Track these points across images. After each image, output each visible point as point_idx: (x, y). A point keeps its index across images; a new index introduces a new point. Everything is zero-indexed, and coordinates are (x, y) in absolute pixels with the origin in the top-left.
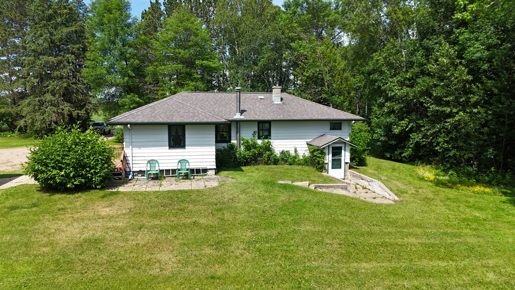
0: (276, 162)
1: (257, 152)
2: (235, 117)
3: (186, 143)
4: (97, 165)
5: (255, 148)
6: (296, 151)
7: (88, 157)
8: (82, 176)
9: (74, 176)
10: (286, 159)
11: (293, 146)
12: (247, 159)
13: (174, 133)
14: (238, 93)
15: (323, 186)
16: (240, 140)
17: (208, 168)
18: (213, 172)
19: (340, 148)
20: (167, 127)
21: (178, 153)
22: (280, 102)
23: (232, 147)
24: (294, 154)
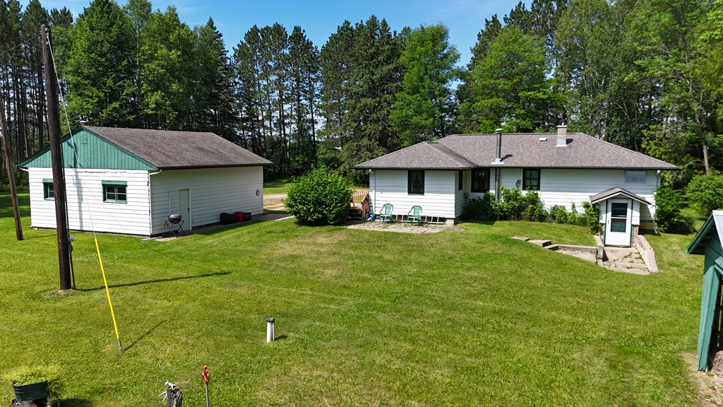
0: (542, 218)
1: (517, 205)
2: (493, 163)
3: (425, 190)
4: (331, 204)
5: (516, 199)
6: (573, 206)
7: (326, 196)
8: (320, 212)
9: (313, 212)
10: (559, 216)
11: (569, 201)
12: (504, 212)
13: (414, 179)
14: (499, 136)
15: (568, 248)
16: (499, 190)
17: (446, 217)
18: (452, 222)
19: (626, 206)
20: (407, 172)
21: (416, 199)
22: (566, 145)
23: (488, 198)
24: (571, 211)
